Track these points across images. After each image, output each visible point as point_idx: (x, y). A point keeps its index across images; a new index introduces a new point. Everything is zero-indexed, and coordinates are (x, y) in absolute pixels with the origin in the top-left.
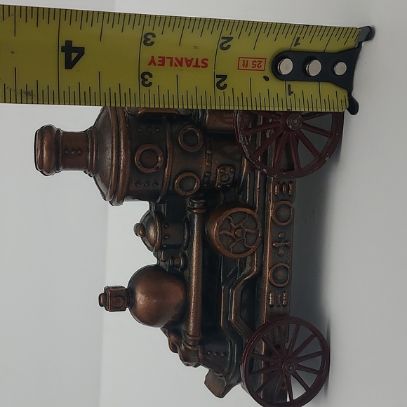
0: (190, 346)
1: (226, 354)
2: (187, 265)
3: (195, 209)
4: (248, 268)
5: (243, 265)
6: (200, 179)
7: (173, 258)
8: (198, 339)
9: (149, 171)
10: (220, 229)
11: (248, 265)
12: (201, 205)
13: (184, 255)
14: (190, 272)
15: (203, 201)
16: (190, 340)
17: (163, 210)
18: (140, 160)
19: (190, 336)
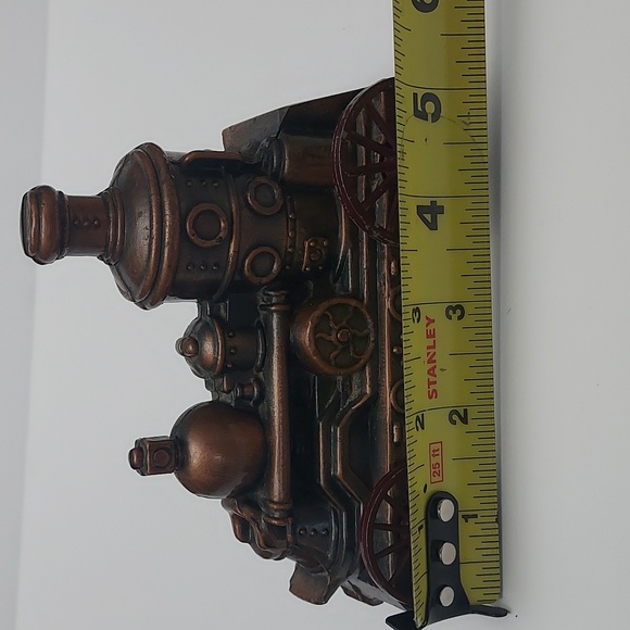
0: (276, 519)
1: (328, 531)
2: (264, 395)
3: (272, 305)
4: (355, 392)
5: (348, 387)
6: (280, 256)
7: (242, 387)
8: (287, 507)
9: (209, 244)
10: (315, 330)
11: (355, 387)
12: (283, 297)
13: (258, 380)
14: (270, 404)
15: (284, 292)
16: (276, 510)
17: (222, 311)
18: (194, 227)
19: (275, 503)
